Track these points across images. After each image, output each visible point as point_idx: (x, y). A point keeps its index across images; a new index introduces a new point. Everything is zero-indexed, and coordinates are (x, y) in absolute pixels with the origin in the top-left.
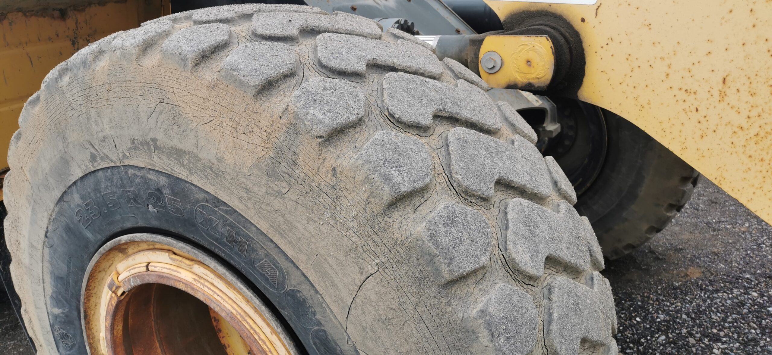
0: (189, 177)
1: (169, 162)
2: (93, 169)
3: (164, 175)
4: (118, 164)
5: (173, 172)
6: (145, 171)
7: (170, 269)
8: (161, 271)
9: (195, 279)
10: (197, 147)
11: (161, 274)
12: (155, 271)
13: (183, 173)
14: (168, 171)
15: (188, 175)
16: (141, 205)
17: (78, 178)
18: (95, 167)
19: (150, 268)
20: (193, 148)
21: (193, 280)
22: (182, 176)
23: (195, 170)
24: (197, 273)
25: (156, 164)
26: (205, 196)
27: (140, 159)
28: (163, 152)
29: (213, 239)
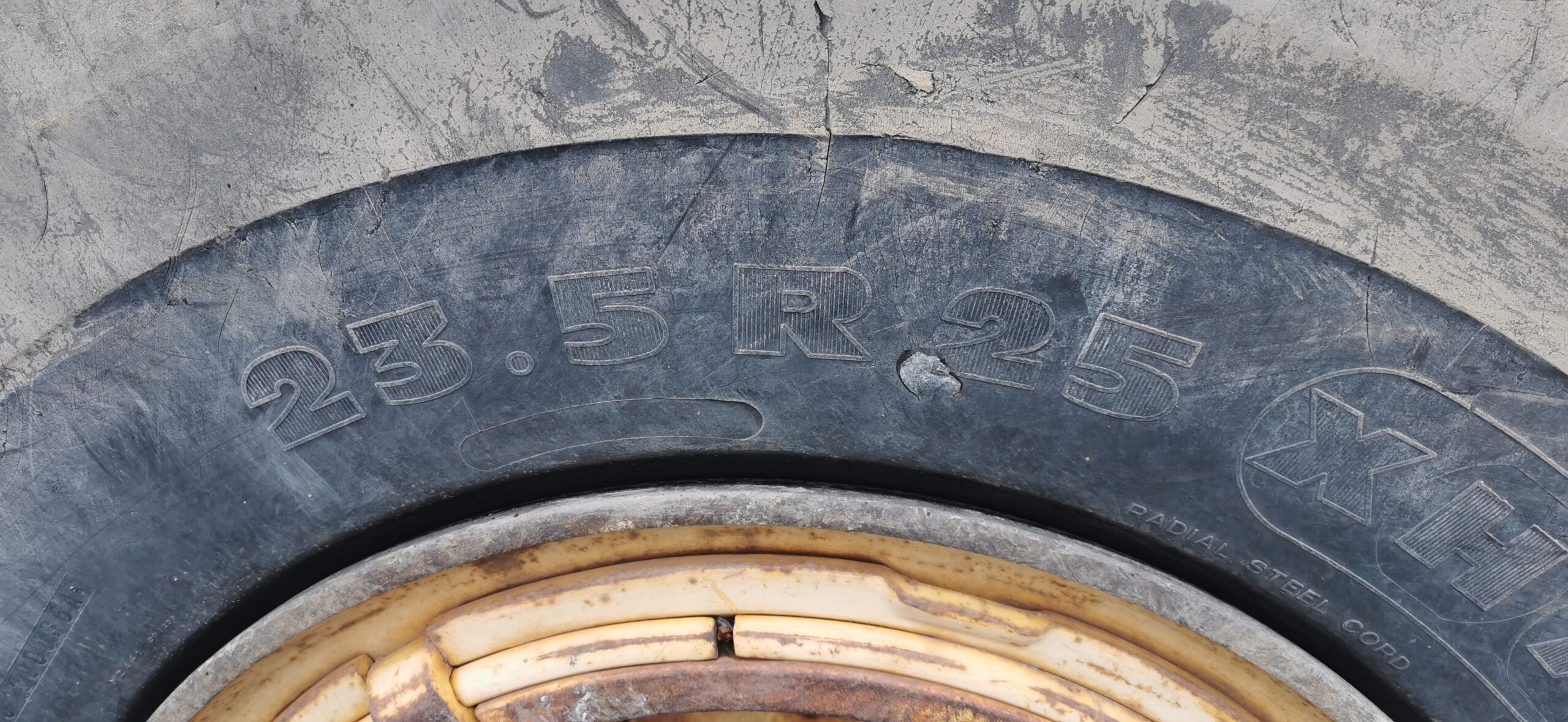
0: (1362, 235)
1: (1248, 147)
2: (542, 137)
3: (1166, 209)
4: (795, 127)
5: (1256, 201)
6: (1015, 180)
7: (891, 650)
8: (828, 658)
9: (1049, 695)
10: (1519, 86)
11: (833, 673)
12: (780, 660)
13: (1330, 211)
14: (1219, 194)
15: (1361, 225)
16: (854, 350)
17: (375, 177)
18: (568, 128)
19: (742, 646)
20: (1486, 84)
21: (1037, 696)
22: (1312, 223)
23: (1430, 201)
24: (1052, 665)
25: (1136, 151)
26: (1427, 332)
27: (1015, 112)
28: (1232, 88)
29: (1305, 532)
